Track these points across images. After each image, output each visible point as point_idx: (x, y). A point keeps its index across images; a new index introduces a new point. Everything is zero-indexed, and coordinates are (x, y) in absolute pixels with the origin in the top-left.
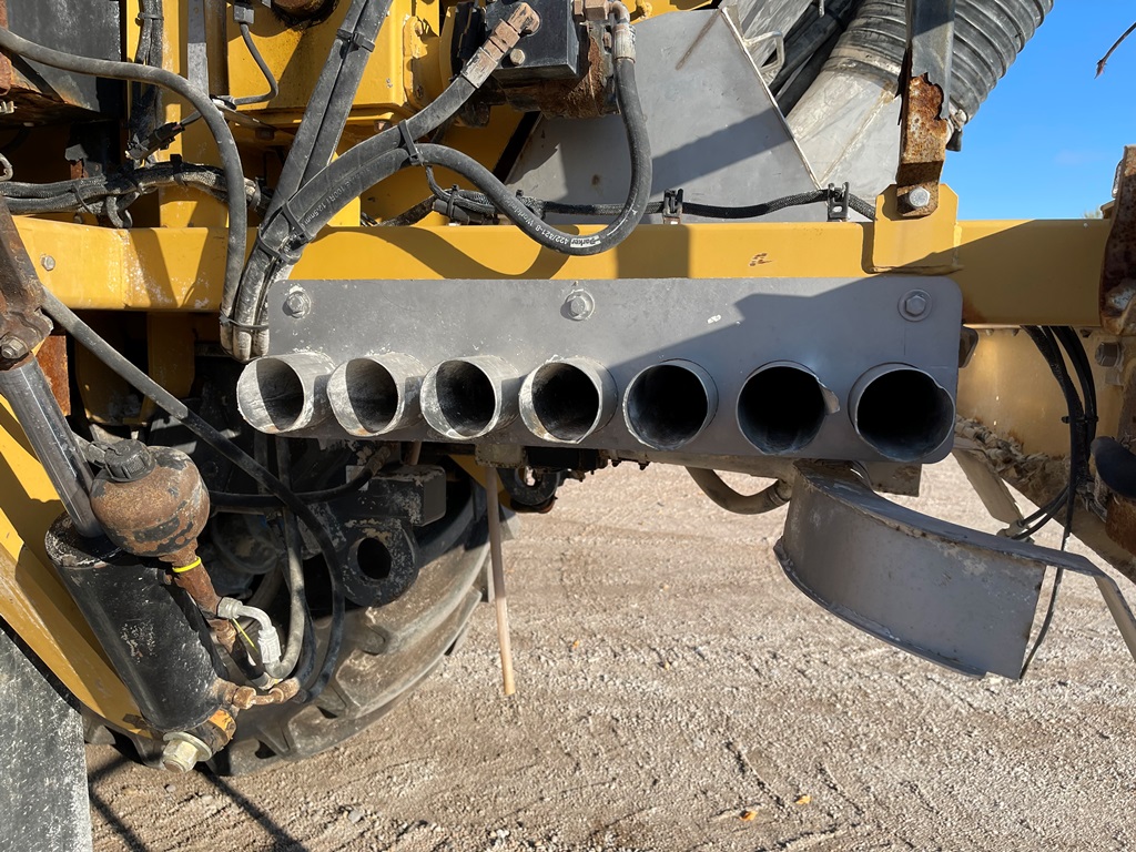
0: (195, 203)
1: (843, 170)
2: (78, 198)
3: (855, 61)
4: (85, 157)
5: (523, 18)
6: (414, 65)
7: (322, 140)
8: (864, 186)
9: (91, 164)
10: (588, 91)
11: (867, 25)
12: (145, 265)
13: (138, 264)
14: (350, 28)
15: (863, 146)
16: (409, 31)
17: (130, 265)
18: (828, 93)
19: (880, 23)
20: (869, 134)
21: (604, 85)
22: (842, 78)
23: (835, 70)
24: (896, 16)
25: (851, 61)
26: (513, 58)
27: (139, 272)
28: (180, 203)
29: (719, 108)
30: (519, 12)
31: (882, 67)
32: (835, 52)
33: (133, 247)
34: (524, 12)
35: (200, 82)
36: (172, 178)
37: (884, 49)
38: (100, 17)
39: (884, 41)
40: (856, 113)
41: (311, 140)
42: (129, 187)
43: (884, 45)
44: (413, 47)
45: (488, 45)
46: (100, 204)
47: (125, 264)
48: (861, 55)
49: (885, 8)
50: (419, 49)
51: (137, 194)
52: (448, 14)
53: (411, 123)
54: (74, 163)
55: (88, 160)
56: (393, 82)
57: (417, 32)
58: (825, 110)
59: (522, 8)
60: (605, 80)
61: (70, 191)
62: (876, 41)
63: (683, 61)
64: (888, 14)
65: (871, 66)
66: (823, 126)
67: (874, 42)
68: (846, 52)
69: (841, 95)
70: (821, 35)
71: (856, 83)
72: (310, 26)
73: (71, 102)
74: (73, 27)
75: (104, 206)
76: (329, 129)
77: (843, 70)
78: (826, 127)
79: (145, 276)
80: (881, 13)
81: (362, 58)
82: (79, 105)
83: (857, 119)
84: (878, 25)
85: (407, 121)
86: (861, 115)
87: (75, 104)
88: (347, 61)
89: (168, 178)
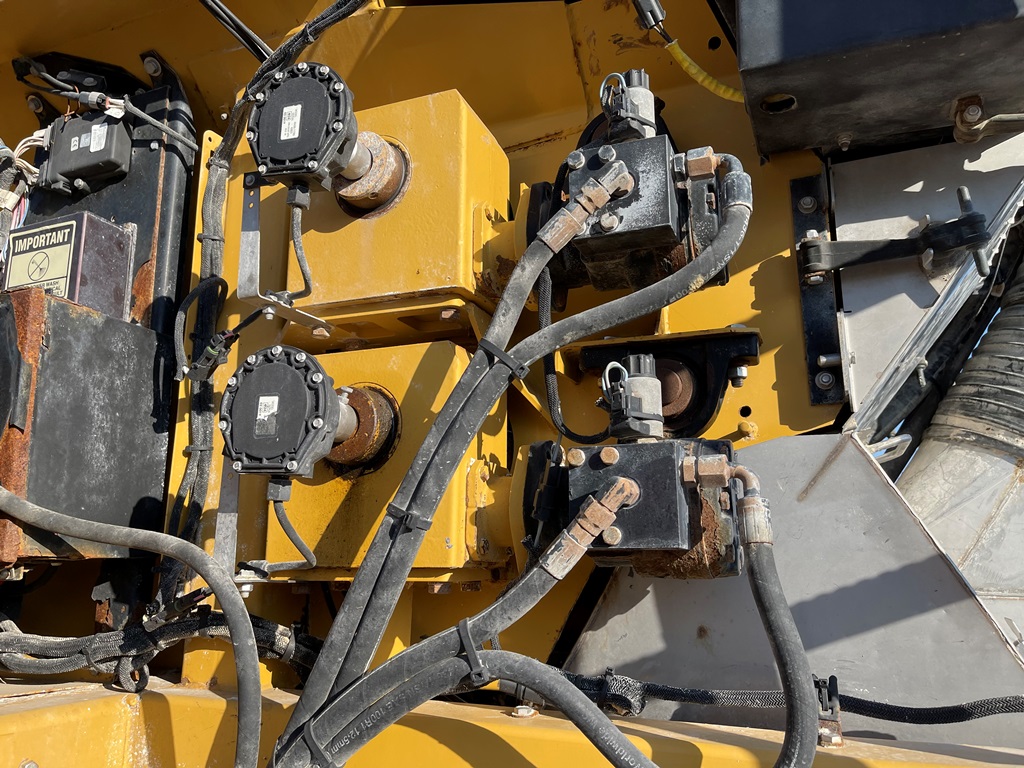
0: (222, 653)
1: (982, 559)
2: (88, 660)
3: (973, 434)
4: (113, 597)
5: (621, 497)
6: (479, 517)
7: (361, 640)
8: (1011, 578)
9: (117, 605)
10: (701, 560)
11: (980, 394)
12: (153, 743)
13: (144, 741)
14: (402, 504)
15: (1003, 530)
16: (474, 479)
17: (136, 741)
18: (947, 468)
19: (996, 393)
20: (1008, 518)
21: (723, 553)
22: (960, 453)
23: (948, 441)
24: (1016, 386)
25: (968, 434)
26: (607, 539)
27: (145, 751)
28: (205, 652)
29: (862, 550)
30: (615, 491)
31: (1010, 441)
32: (940, 419)
33: (142, 718)
34: (621, 491)
35: (226, 558)
36: (197, 634)
37: (1009, 422)
38: (144, 452)
39: (1006, 414)
40: (986, 493)
41: (346, 638)
42: (147, 646)
43: (1008, 418)
44: (478, 496)
45: (576, 530)
46: (114, 663)
47: (131, 739)
48: (980, 427)
49: (998, 377)
50: (485, 497)
51: (156, 652)
52: (520, 457)
53: (474, 626)
54: (100, 602)
55: (115, 600)
56: (453, 542)
57: (484, 478)
58: (946, 486)
59: (619, 486)
60: (724, 548)
61: (81, 652)
62: (996, 413)
63: (806, 491)
64: (1004, 384)
65: (995, 440)
66: (947, 506)
67: (991, 413)
68: (955, 420)
69: (963, 472)
70: (916, 397)
71: (979, 458)
72: (362, 474)
73: (92, 556)
74: (110, 471)
75: (117, 667)
76: (370, 627)
77: (957, 442)
78: (953, 507)
79: (151, 757)
80: (993, 381)
81: (416, 540)
82: (104, 556)
83: (989, 500)
84: (995, 396)
85: (470, 623)
86: (993, 494)
87: (99, 556)
88: (397, 544)
89: (192, 633)
